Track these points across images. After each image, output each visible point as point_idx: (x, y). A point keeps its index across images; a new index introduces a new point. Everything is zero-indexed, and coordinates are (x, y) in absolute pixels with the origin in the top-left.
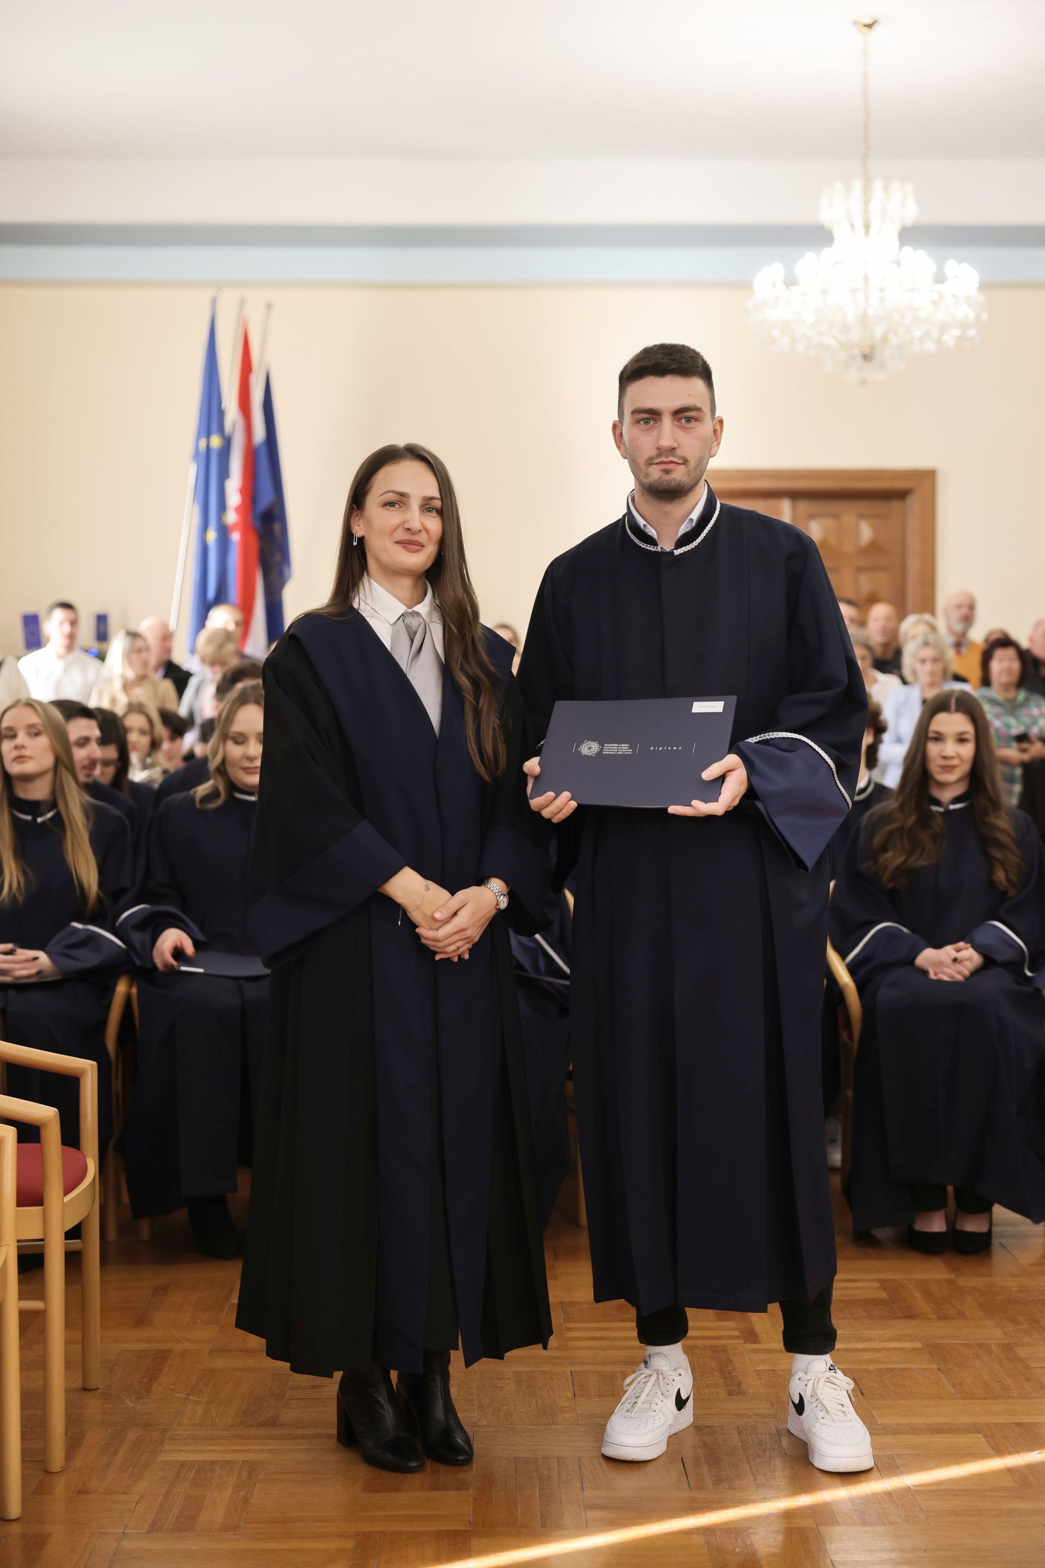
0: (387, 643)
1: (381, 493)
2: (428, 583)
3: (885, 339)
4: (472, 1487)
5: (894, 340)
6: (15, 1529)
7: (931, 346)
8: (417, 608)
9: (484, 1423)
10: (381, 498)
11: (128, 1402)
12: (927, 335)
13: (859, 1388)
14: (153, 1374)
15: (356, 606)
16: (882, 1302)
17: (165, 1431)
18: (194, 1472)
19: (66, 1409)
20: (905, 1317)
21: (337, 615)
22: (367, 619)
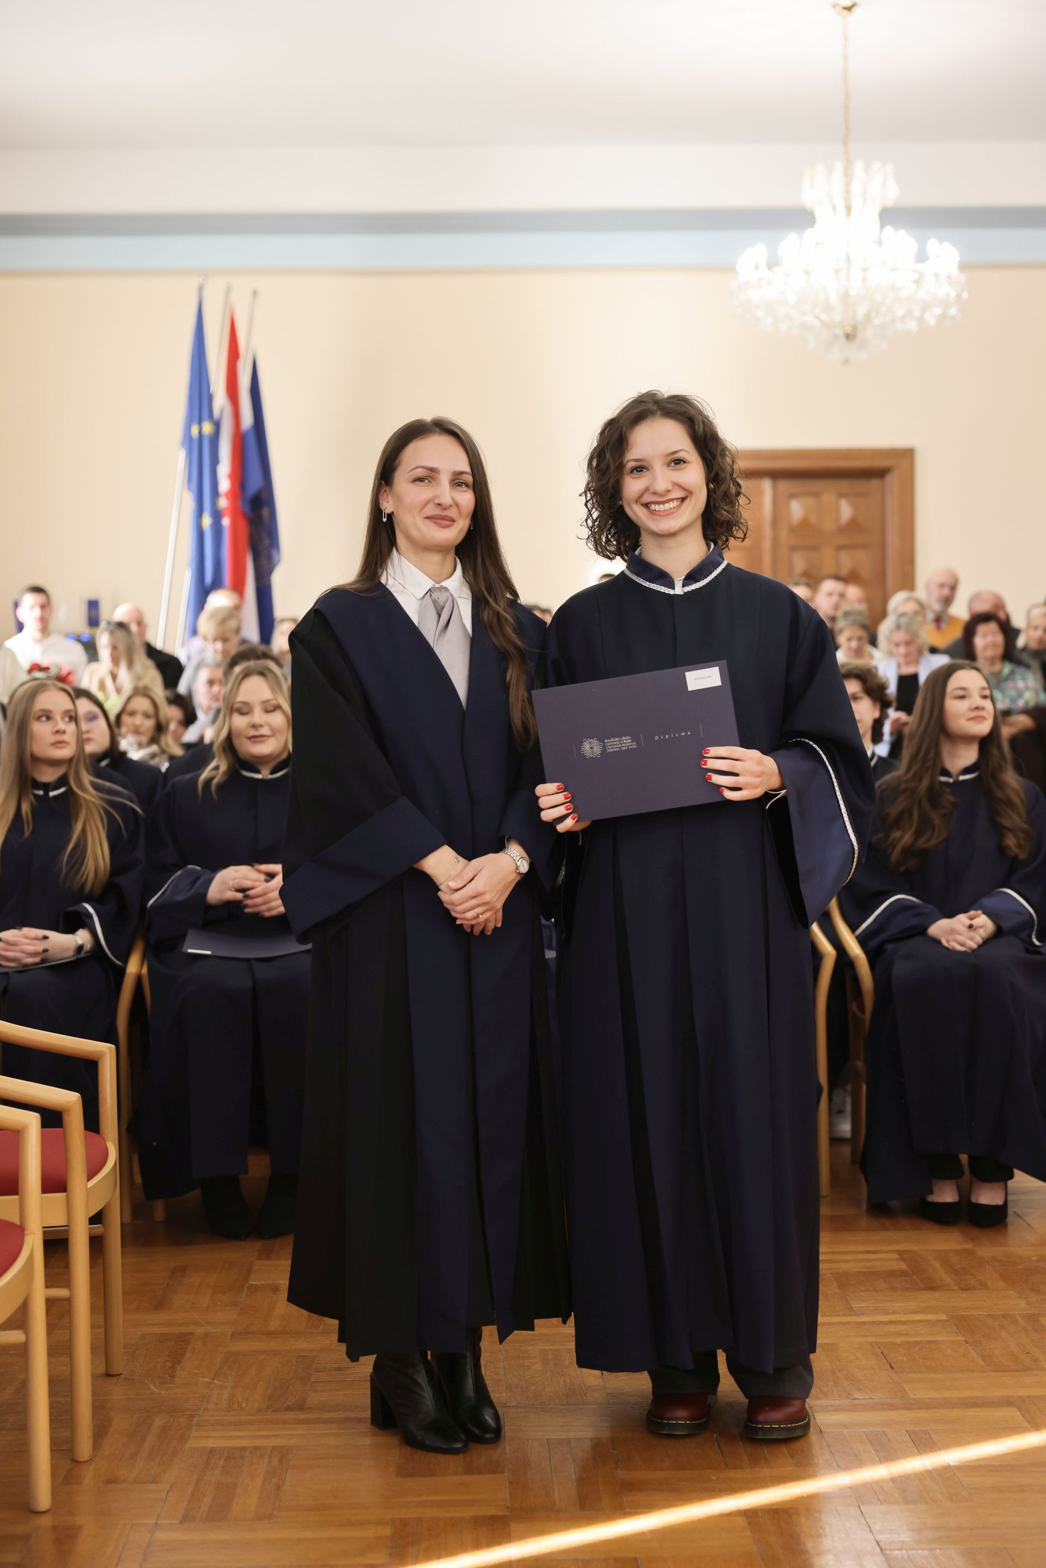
0: (415, 619)
1: (411, 469)
2: (457, 559)
3: (867, 318)
4: (506, 1471)
5: (877, 321)
6: (46, 1521)
7: (912, 325)
8: (445, 584)
9: (514, 1404)
10: (410, 474)
11: (152, 1387)
12: (909, 313)
13: (888, 1362)
14: (177, 1357)
15: (383, 581)
16: (903, 1273)
17: (191, 1417)
18: (224, 1458)
19: (93, 1396)
20: (927, 1289)
21: (368, 590)
22: (395, 594)
